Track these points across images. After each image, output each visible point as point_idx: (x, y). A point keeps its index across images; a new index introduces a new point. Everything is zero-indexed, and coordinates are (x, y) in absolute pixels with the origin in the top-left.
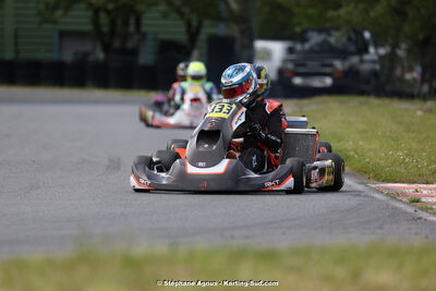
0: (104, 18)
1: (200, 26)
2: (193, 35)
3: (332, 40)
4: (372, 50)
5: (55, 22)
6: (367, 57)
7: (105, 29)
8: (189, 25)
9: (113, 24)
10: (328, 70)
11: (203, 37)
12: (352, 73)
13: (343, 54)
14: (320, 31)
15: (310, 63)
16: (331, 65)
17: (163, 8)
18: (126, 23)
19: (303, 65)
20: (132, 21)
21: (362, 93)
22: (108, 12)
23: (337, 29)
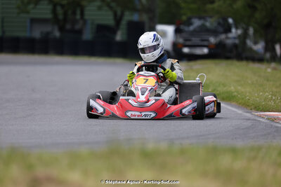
0: (60, 10)
1: (122, 15)
2: (118, 21)
3: (208, 24)
4: (234, 30)
5: (28, 12)
6: (230, 35)
7: (61, 17)
8: (115, 14)
9: (65, 14)
10: (206, 43)
11: (124, 22)
12: (221, 45)
13: (215, 33)
14: (200, 18)
15: (193, 39)
16: (208, 40)
17: (98, 3)
18: (74, 13)
19: (190, 40)
20: (78, 12)
21: (228, 58)
22: (63, 6)
23: (211, 17)
